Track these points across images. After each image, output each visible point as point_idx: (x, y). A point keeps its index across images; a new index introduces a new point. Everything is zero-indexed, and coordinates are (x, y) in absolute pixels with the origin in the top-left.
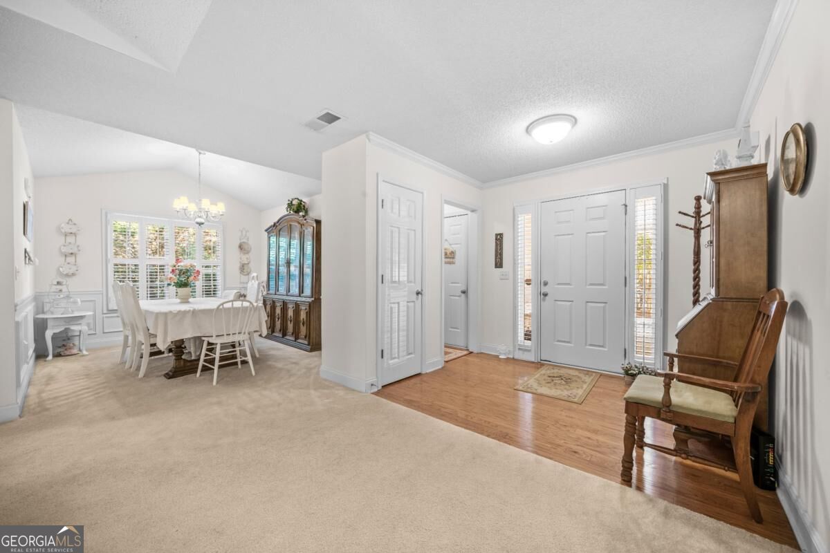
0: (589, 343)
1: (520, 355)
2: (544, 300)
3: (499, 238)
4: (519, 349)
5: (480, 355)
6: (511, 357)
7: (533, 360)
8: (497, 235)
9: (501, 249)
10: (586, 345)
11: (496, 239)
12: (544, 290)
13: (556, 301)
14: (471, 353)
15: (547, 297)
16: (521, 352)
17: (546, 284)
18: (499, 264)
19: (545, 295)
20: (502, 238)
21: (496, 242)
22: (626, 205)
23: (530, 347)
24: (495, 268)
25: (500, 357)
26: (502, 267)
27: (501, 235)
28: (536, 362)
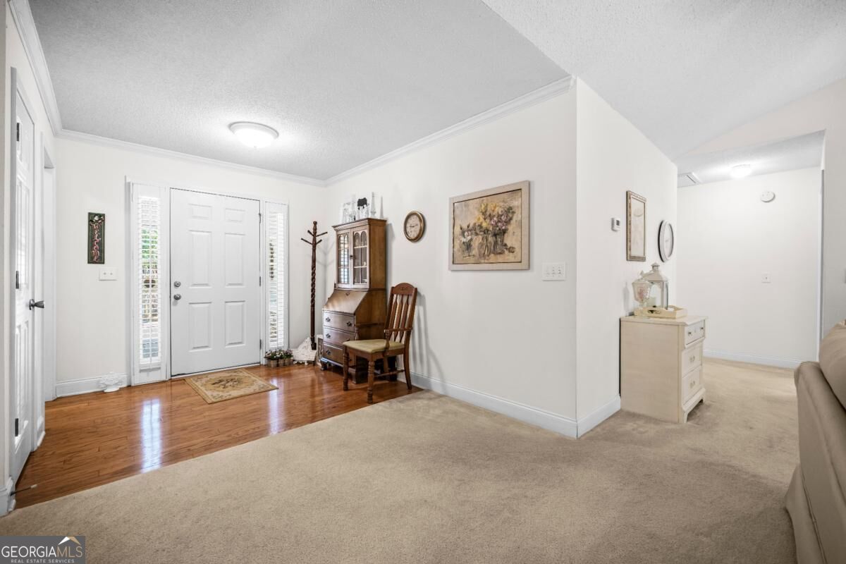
0: (228, 343)
1: (138, 379)
2: (175, 304)
3: (96, 223)
4: (141, 371)
6: (125, 385)
7: (164, 378)
8: (91, 216)
9: (102, 235)
10: (226, 346)
11: (91, 221)
12: (175, 292)
13: (190, 304)
15: (179, 301)
16: (144, 374)
17: (177, 285)
18: (96, 254)
19: (177, 298)
20: (104, 221)
21: (89, 225)
22: (260, 215)
23: (159, 364)
24: (89, 263)
25: (105, 391)
26: (103, 263)
27: (101, 216)
28: (167, 379)
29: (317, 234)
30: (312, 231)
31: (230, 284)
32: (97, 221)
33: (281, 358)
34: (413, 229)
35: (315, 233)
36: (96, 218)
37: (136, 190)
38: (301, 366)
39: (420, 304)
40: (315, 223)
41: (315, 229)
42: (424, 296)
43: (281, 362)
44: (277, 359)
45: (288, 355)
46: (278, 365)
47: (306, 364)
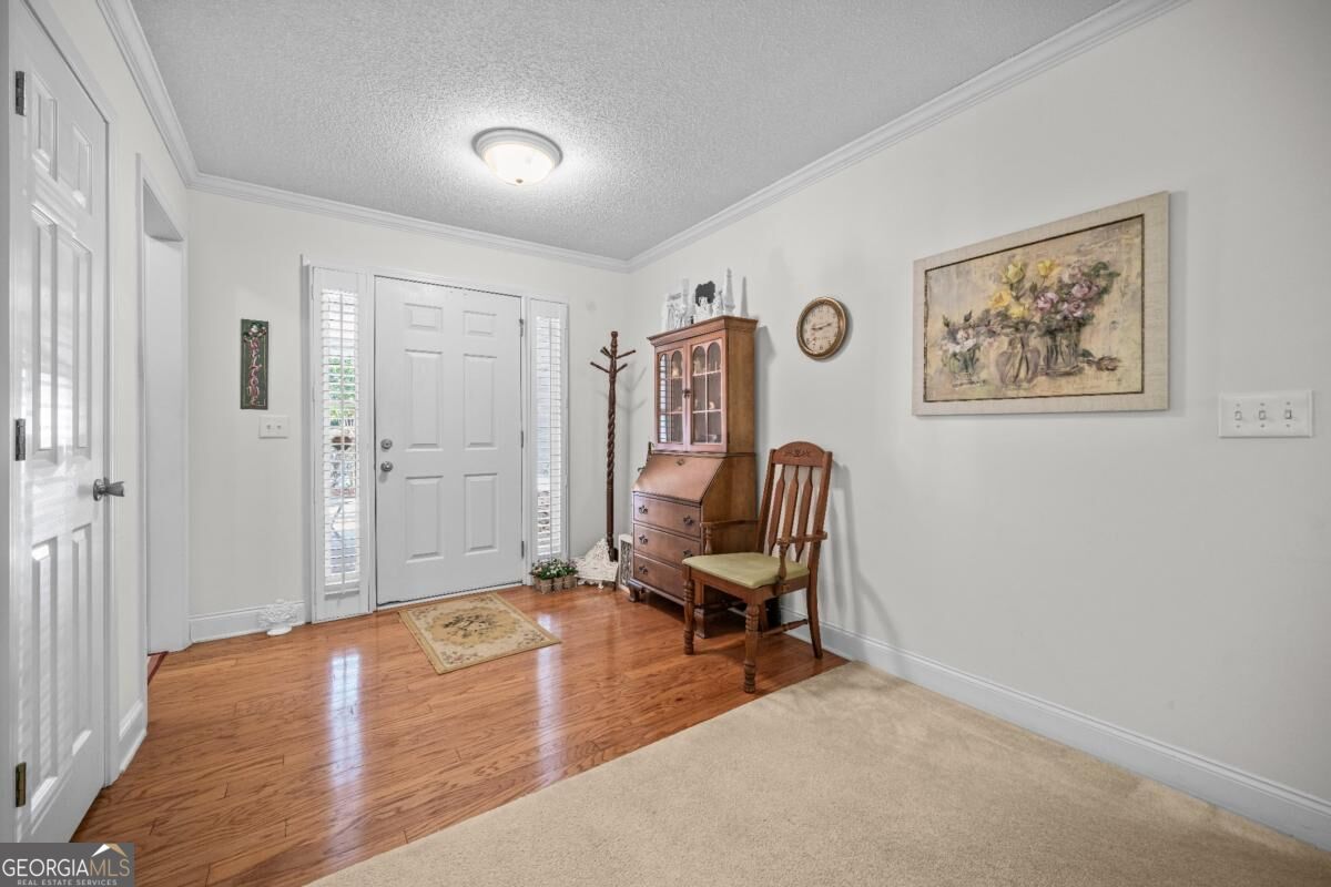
0: (469, 546)
1: (325, 612)
2: (383, 479)
3: (255, 336)
4: (328, 597)
5: (195, 652)
6: (302, 622)
7: (365, 610)
8: (246, 324)
9: (263, 359)
10: (465, 552)
11: (245, 334)
12: (384, 458)
13: (409, 478)
14: (164, 655)
15: (390, 473)
16: (333, 602)
17: (386, 446)
18: (255, 394)
19: (386, 469)
20: (266, 334)
21: (243, 341)
22: (521, 321)
23: (357, 585)
24: (242, 407)
25: (269, 633)
26: (266, 408)
27: (263, 326)
28: (371, 612)
29: (618, 354)
30: (609, 349)
31: (473, 445)
32: (255, 335)
33: (558, 575)
34: (819, 334)
35: (615, 352)
36: (254, 329)
37: (317, 279)
38: (591, 591)
39: (837, 486)
40: (615, 335)
41: (614, 345)
42: (846, 468)
43: (558, 582)
44: (552, 578)
45: (570, 570)
46: (553, 589)
47: (601, 587)
